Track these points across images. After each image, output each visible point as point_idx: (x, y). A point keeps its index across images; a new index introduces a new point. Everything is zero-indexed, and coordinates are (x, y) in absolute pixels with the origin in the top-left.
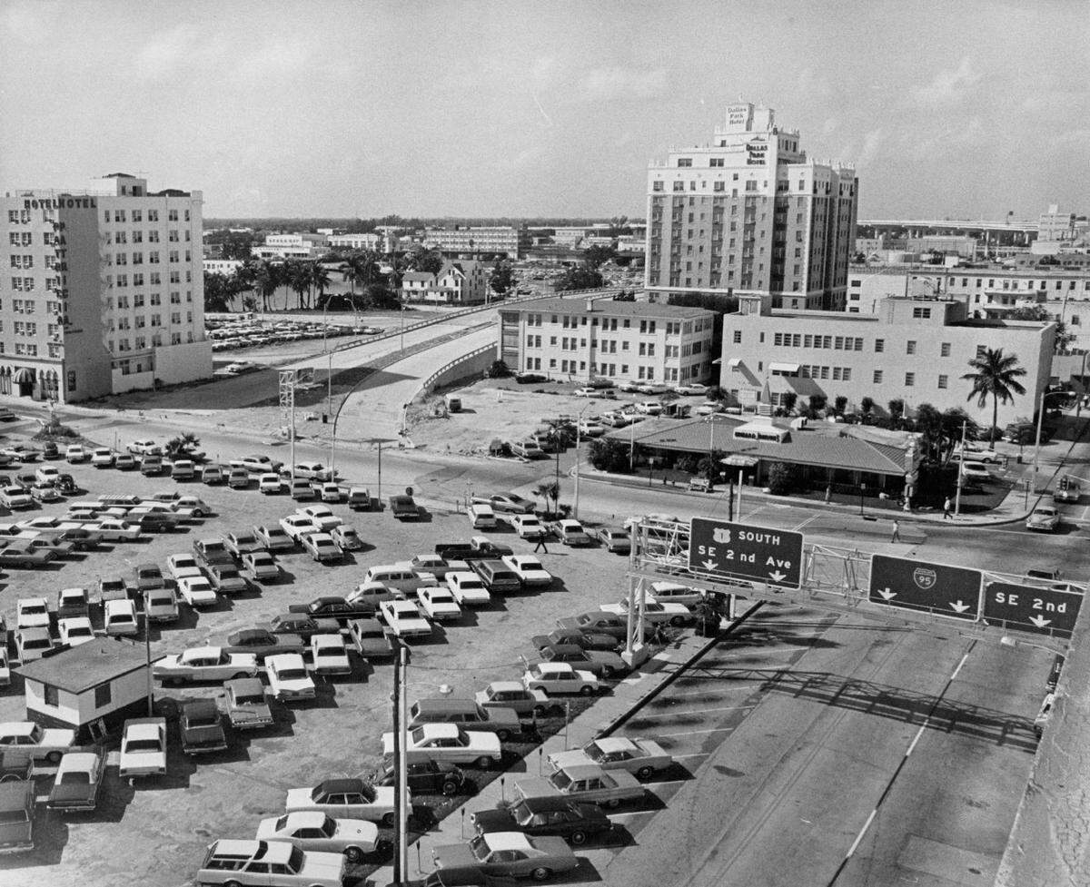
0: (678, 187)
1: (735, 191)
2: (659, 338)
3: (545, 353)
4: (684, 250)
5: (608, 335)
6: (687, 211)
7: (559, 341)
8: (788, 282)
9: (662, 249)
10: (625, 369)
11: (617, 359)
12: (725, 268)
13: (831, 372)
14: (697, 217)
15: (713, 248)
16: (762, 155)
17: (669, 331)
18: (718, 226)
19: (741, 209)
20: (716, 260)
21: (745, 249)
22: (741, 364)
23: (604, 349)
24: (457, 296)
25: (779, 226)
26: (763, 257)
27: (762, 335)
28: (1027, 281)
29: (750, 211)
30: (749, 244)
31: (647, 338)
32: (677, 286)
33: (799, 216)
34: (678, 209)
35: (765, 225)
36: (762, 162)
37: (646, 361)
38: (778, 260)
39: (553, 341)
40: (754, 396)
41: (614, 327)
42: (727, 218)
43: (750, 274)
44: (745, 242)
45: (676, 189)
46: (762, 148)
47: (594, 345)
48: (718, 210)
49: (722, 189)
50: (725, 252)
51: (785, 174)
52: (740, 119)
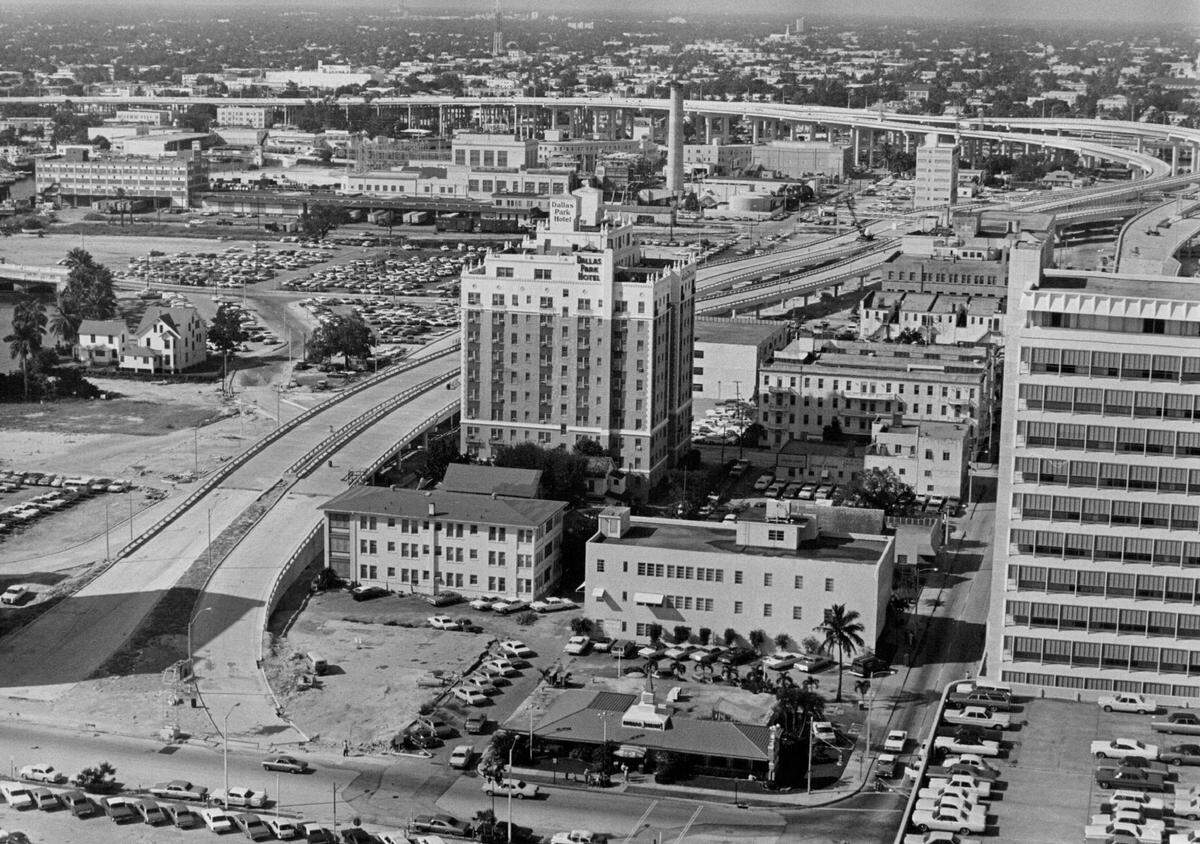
0: (499, 300)
1: (565, 310)
2: (510, 546)
3: (382, 560)
4: (507, 377)
5: (454, 542)
6: (509, 329)
7: (398, 548)
8: (629, 418)
9: (481, 374)
10: (473, 579)
11: (466, 567)
12: (556, 401)
13: (694, 602)
14: (521, 338)
15: (542, 377)
16: (596, 270)
17: (520, 539)
18: (546, 352)
19: (573, 331)
20: (545, 392)
21: (579, 379)
22: (605, 594)
23: (449, 557)
24: (168, 362)
25: (617, 354)
26: (601, 390)
27: (626, 564)
28: (885, 383)
29: (584, 335)
30: (584, 374)
31: (497, 546)
32: (501, 419)
33: (640, 343)
34: (498, 330)
35: (602, 351)
36: (596, 278)
37: (497, 572)
38: (617, 394)
39: (391, 547)
40: (619, 626)
41: (460, 534)
42: (557, 341)
43: (586, 409)
44: (579, 371)
45: (495, 303)
46: (595, 262)
47: (438, 552)
48: (546, 332)
49: (550, 305)
50: (556, 381)
51: (621, 293)
52: (567, 216)
